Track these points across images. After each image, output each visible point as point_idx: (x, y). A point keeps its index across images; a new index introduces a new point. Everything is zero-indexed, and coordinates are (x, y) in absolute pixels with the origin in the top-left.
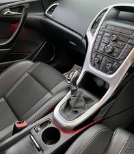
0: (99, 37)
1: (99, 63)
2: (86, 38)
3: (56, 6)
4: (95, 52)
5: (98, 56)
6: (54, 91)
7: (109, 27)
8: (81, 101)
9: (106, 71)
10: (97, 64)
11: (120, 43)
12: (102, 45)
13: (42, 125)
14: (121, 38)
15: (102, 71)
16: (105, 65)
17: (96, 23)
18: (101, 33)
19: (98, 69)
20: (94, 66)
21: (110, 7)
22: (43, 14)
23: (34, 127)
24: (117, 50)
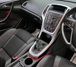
0: (47, 17)
1: (47, 28)
2: (41, 17)
3: (27, 3)
4: (45, 23)
5: (47, 25)
6: (28, 42)
7: (50, 13)
8: (41, 45)
9: (50, 31)
10: (47, 29)
11: (55, 20)
12: (48, 20)
13: (24, 57)
14: (55, 18)
15: (49, 31)
16: (50, 29)
17: (45, 11)
18: (47, 15)
19: (47, 30)
20: (45, 29)
21: (50, 5)
22: (21, 6)
23: (21, 59)
24: (54, 22)
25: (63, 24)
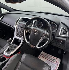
0: (18, 27)
5: (18, 33)
8: (13, 47)
19: (18, 37)
20: (17, 36)
25: (25, 31)
